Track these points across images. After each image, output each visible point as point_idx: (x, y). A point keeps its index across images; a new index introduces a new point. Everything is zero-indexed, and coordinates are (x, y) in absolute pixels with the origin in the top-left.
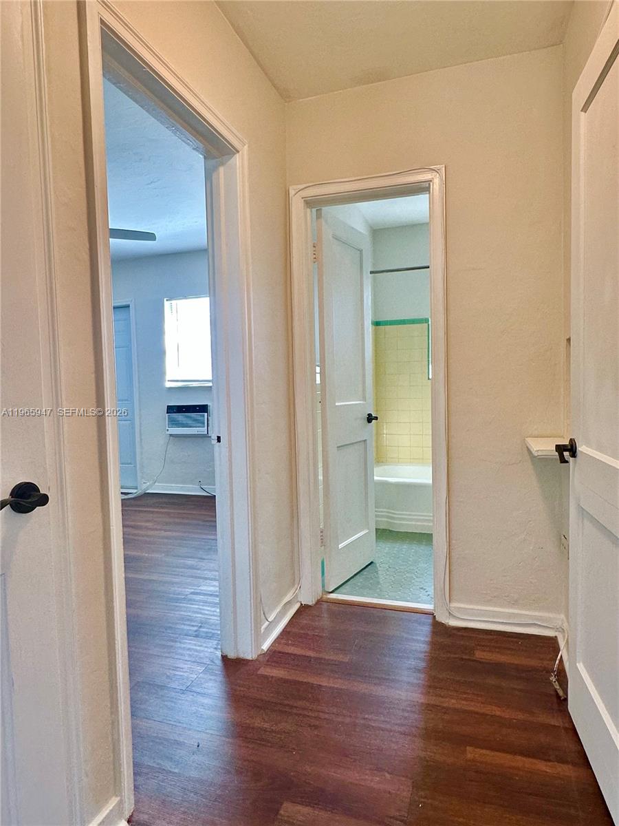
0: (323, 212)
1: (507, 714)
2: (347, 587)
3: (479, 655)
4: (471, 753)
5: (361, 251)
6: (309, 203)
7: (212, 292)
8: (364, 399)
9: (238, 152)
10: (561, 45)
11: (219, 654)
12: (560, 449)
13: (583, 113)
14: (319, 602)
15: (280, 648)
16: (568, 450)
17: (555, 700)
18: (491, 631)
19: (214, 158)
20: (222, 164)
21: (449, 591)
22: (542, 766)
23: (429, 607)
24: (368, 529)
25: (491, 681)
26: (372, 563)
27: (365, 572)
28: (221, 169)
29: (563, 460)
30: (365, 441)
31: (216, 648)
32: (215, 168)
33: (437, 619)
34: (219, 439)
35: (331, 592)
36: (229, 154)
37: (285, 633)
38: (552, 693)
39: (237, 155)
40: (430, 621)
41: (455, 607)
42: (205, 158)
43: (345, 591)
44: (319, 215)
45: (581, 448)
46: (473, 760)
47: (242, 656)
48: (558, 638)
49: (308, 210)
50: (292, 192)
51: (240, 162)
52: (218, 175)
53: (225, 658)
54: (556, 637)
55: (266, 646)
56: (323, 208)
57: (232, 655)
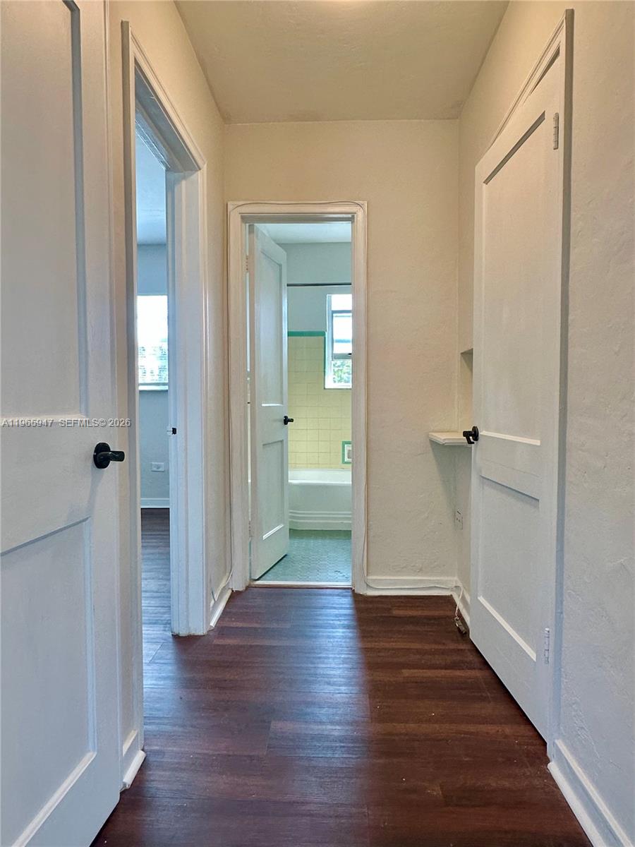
0: (255, 228)
1: (427, 647)
2: (269, 575)
3: (396, 612)
4: (406, 673)
5: (280, 265)
6: (245, 219)
7: (171, 291)
8: (282, 403)
9: (200, 169)
10: (458, 120)
11: (170, 634)
12: (466, 434)
13: (484, 184)
14: (247, 588)
15: (225, 624)
16: (472, 435)
17: (458, 634)
18: (401, 596)
19: (178, 171)
20: (184, 178)
21: (365, 568)
22: (458, 673)
23: (347, 584)
24: (284, 523)
25: (410, 628)
26: (286, 555)
27: (282, 563)
28: (184, 183)
29: (470, 442)
30: (282, 441)
31: (165, 630)
32: (178, 181)
33: (356, 591)
34: (174, 431)
35: (258, 580)
36: (192, 170)
37: (225, 613)
38: (456, 630)
39: (199, 172)
40: (350, 593)
41: (372, 580)
42: (168, 170)
43: (268, 578)
44: (251, 230)
45: (482, 433)
46: (408, 677)
47: (193, 632)
48: (454, 596)
49: (243, 225)
50: (230, 207)
51: (201, 179)
52: (181, 187)
53: (176, 637)
54: (451, 595)
55: (213, 623)
56: (256, 224)
57: (183, 633)
